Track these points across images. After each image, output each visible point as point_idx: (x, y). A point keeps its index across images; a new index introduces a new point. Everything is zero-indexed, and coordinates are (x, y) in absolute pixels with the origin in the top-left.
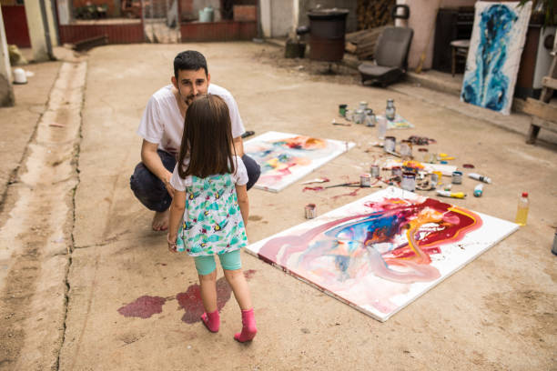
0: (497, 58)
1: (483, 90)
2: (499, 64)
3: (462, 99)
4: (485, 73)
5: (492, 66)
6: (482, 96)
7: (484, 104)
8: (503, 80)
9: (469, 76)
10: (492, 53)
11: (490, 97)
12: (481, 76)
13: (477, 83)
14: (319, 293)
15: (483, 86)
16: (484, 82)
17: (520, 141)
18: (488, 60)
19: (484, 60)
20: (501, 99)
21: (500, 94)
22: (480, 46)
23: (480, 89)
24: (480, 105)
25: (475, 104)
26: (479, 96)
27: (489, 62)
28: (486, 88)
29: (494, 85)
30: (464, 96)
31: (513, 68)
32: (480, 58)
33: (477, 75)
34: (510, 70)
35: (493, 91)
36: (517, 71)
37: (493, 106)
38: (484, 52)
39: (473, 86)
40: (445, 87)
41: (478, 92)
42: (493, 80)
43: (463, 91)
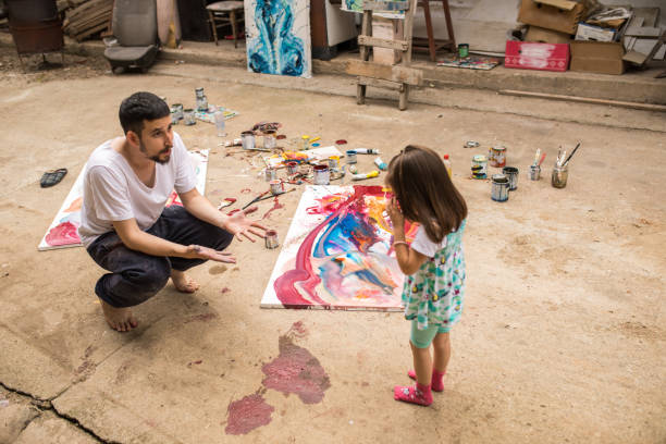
0: (283, 19)
1: (274, 56)
2: (287, 25)
3: (250, 70)
4: (272, 38)
5: (279, 28)
6: (275, 62)
7: (279, 71)
8: (295, 42)
9: (252, 44)
10: (274, 16)
11: (285, 62)
12: (268, 42)
13: (264, 49)
14: (384, 315)
15: (273, 52)
16: (272, 48)
17: (350, 104)
18: (272, 23)
19: (267, 24)
20: (299, 62)
21: (296, 58)
22: (257, 9)
23: (271, 56)
24: (274, 73)
25: (268, 72)
26: (270, 64)
27: (274, 25)
28: (278, 54)
29: (286, 49)
30: (251, 66)
31: (305, 29)
32: (261, 22)
33: (262, 41)
34: (301, 30)
35: (287, 55)
36: (309, 31)
37: (292, 70)
38: (264, 15)
39: (261, 53)
40: (219, 60)
41: (269, 59)
42: (283, 43)
43: (249, 60)
